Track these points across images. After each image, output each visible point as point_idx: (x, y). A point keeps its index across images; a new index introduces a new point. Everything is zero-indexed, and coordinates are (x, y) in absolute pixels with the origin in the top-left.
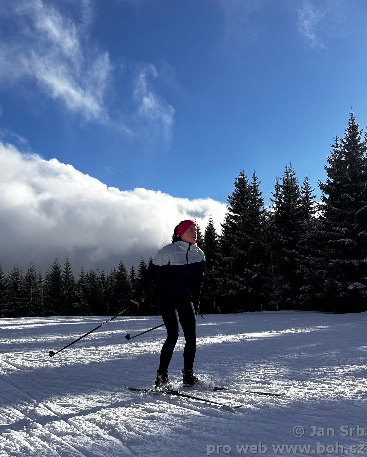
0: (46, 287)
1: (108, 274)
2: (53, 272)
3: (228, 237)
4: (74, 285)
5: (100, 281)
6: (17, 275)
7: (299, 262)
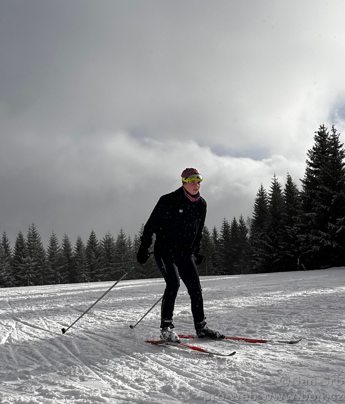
0: (135, 252)
6: (109, 242)
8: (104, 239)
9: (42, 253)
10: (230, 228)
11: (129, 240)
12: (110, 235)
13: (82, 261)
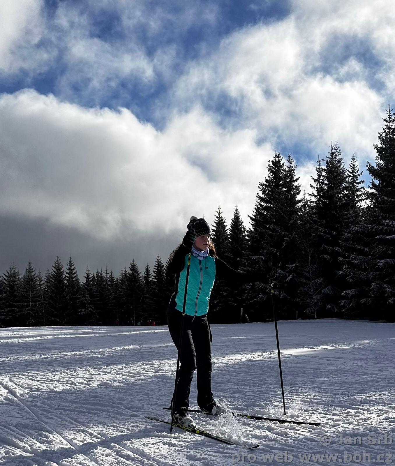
0: (47, 291)
1: (117, 276)
2: (54, 273)
3: (258, 231)
4: (79, 288)
5: (109, 284)
6: (13, 277)
7: (341, 261)
8: (8, 273)
11: (40, 275)
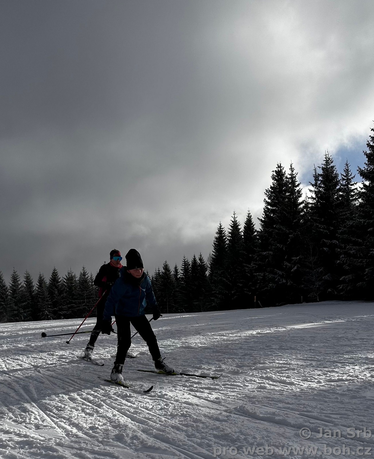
1: (152, 274)
3: (267, 231)
6: (71, 279)
7: (338, 252)
8: (67, 276)
9: (5, 290)
10: (190, 266)
11: (91, 277)
12: (72, 273)
13: (44, 298)
